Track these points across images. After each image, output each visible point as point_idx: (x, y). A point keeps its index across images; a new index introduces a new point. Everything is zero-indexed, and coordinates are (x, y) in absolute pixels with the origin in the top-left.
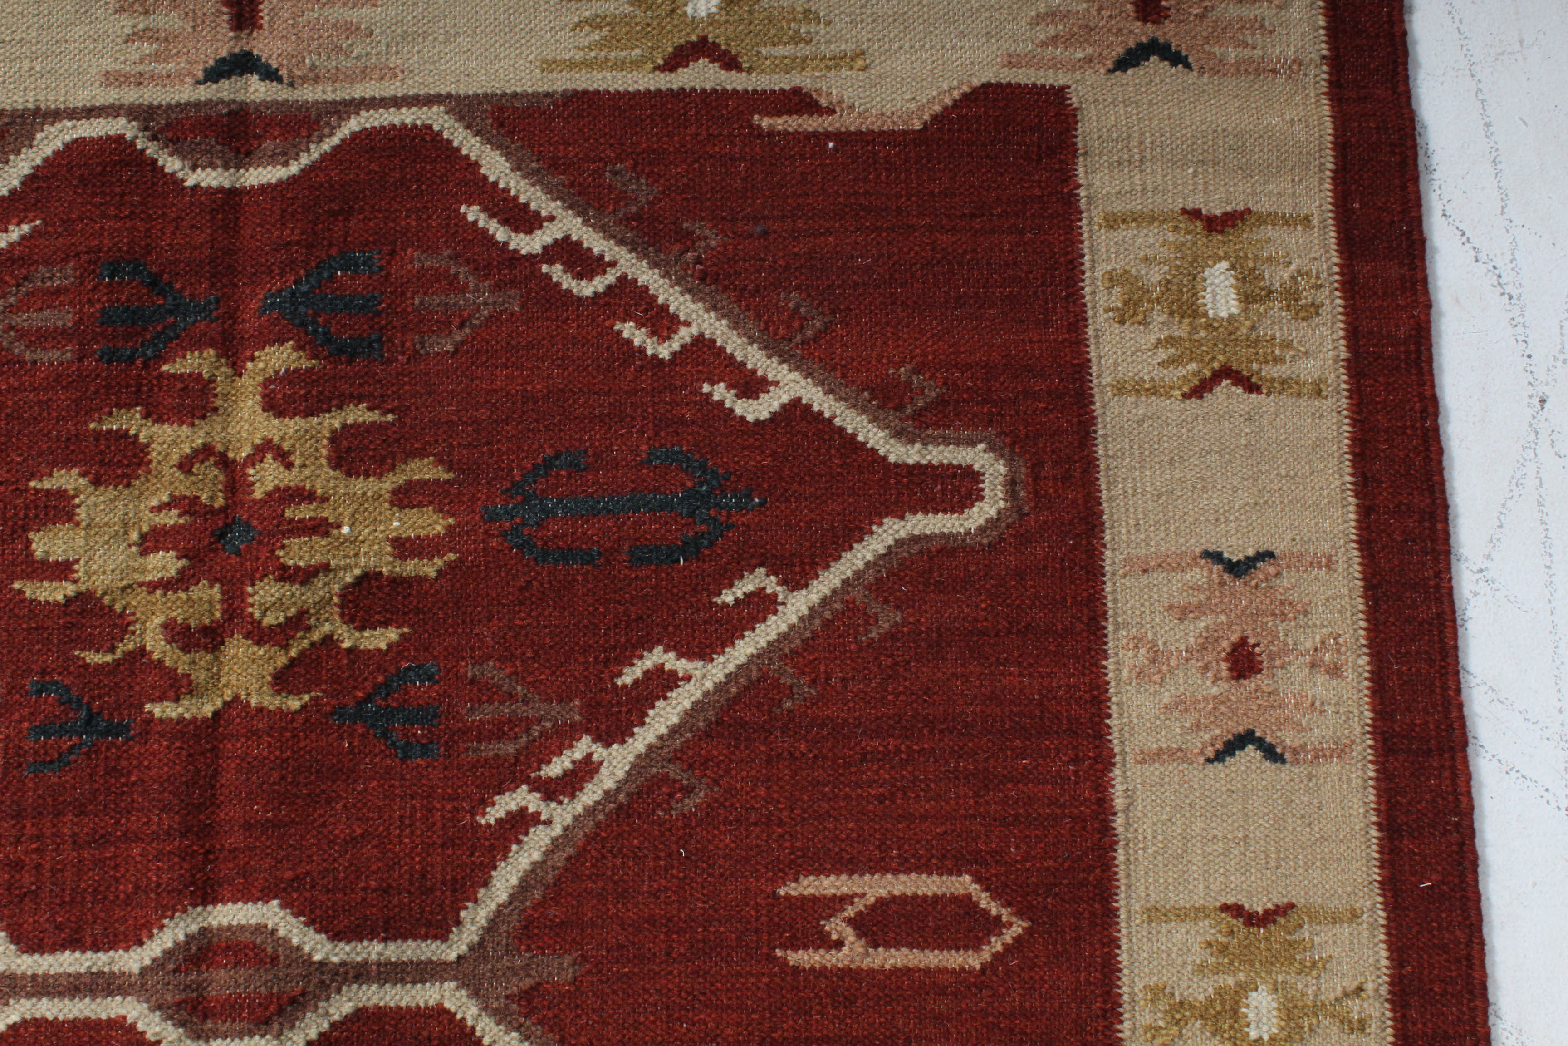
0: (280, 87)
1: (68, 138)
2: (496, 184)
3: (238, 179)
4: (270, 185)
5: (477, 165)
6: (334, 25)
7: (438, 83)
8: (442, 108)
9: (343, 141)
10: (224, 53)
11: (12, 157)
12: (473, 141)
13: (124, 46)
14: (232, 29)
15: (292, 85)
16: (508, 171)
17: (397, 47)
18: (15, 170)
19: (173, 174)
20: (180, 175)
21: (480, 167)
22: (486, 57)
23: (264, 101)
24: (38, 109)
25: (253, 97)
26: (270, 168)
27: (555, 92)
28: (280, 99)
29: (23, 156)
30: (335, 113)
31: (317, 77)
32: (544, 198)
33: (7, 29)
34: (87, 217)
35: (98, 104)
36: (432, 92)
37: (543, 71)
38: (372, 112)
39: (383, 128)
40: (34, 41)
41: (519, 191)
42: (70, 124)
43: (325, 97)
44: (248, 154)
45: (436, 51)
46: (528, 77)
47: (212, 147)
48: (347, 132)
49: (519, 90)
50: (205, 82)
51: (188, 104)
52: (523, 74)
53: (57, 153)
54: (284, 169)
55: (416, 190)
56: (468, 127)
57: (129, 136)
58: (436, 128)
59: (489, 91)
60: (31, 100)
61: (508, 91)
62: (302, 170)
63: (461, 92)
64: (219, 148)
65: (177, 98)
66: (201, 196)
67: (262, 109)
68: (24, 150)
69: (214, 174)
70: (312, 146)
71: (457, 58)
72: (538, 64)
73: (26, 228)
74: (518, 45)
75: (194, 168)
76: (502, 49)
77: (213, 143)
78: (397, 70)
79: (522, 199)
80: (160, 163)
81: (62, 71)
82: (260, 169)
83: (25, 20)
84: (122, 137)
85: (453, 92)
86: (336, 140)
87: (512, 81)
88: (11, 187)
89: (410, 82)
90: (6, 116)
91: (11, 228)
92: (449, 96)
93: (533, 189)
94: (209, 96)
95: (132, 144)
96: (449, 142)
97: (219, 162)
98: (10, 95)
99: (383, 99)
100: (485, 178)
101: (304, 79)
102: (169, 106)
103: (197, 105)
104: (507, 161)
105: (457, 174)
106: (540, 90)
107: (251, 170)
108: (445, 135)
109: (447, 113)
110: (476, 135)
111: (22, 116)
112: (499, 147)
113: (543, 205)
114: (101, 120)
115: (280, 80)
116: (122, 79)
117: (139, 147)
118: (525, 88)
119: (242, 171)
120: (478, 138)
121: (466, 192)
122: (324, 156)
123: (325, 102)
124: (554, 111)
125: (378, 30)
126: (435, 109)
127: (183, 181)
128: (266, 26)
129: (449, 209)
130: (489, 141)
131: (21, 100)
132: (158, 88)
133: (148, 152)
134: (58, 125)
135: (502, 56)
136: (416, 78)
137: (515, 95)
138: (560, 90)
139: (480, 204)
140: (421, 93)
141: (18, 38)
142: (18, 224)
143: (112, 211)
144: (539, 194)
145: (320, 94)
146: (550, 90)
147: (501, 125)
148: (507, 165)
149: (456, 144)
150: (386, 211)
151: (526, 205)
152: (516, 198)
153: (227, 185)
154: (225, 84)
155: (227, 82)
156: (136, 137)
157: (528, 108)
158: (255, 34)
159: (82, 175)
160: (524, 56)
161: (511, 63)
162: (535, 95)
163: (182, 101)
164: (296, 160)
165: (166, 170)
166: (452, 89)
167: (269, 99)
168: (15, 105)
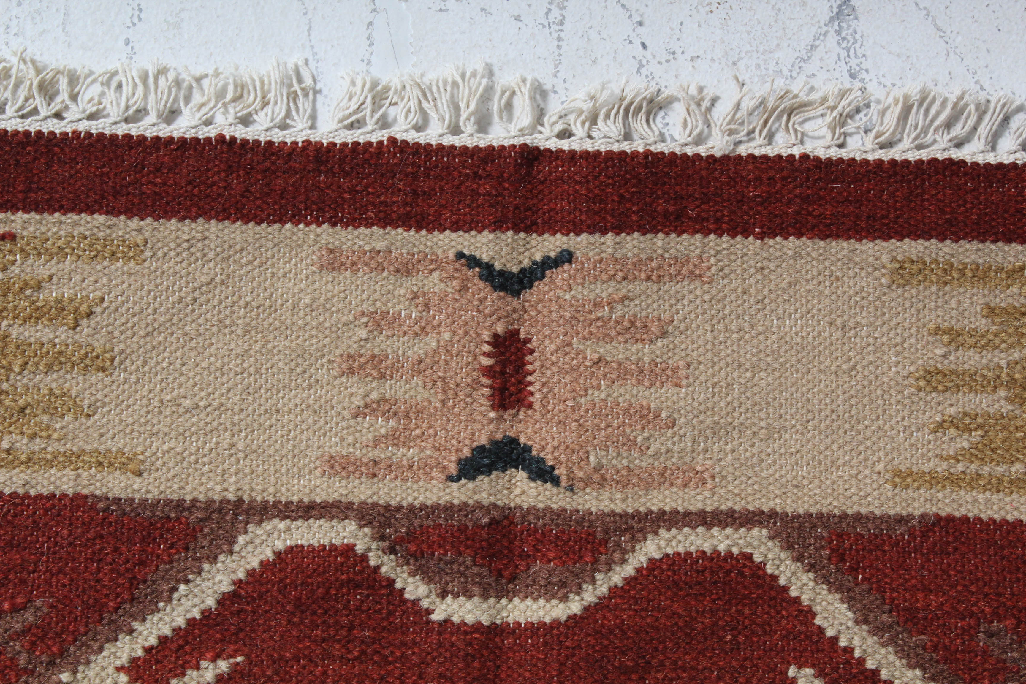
0: (555, 490)
1: (280, 545)
2: (835, 640)
3: (499, 612)
4: (542, 624)
5: (810, 613)
6: (627, 411)
7: (758, 496)
8: (765, 532)
9: (639, 570)
10: (483, 441)
11: (206, 566)
12: (804, 579)
13: (352, 423)
14: (493, 407)
15: (571, 488)
16: (850, 623)
17: (706, 442)
18: (210, 584)
19: (416, 602)
20: (425, 604)
21: (814, 615)
22: (820, 463)
23: (534, 507)
24: (240, 501)
25: (518, 500)
26: (542, 602)
27: (910, 517)
28: (555, 507)
29: (219, 565)
30: (626, 530)
31: (604, 479)
32: (898, 663)
33: (202, 390)
34: (305, 657)
35: (318, 500)
36: (751, 508)
37: (895, 486)
38: (674, 531)
39: (689, 554)
40: (236, 408)
41: (865, 651)
42: (282, 525)
43: (612, 506)
44: (513, 579)
45: (755, 450)
46: (876, 493)
47: (467, 567)
48: (644, 559)
49: (863, 511)
50: (458, 479)
51: (436, 507)
52: (869, 490)
53: (264, 564)
54: (561, 606)
55: (731, 641)
56: (799, 559)
57: (360, 548)
58: (758, 559)
59: (824, 511)
60: (232, 488)
61: (849, 512)
62: (586, 609)
63: (789, 510)
64: (476, 570)
65: (422, 498)
66: (452, 634)
67: (531, 518)
68: (221, 557)
69: (469, 605)
70: (599, 576)
71: (783, 462)
72: (888, 476)
73: (223, 666)
74: (861, 448)
75: (443, 595)
76: (840, 453)
77: (468, 562)
78: (706, 475)
79: (870, 664)
80: (398, 585)
81: (271, 451)
82: (529, 602)
83: (225, 379)
84: (350, 548)
85: (779, 510)
86: (629, 570)
87: (855, 498)
88: (203, 607)
89: (723, 492)
90: (198, 509)
91: (204, 664)
92: (773, 514)
93: (883, 651)
94: (464, 498)
95: (364, 558)
96: (774, 578)
97: (475, 590)
98: (204, 480)
99: (687, 514)
100: (821, 630)
101: (587, 482)
102: (411, 508)
103: (449, 508)
104: (849, 609)
105: (784, 622)
106: (892, 512)
107: (516, 600)
108: (770, 569)
109: (771, 538)
110: (809, 571)
111: (220, 510)
112: (839, 589)
113: (897, 674)
114: (322, 521)
115: (556, 482)
116: (351, 468)
117: (372, 563)
118: (871, 508)
119: (504, 601)
120: (811, 575)
121: (795, 649)
122: (614, 591)
123: (613, 513)
124: (909, 542)
125: (682, 420)
126: (755, 531)
127: (429, 612)
128: (537, 406)
129: (773, 670)
130: (826, 580)
131: (218, 488)
132: (398, 483)
133: (384, 569)
134: (268, 526)
135: (840, 462)
136: (731, 487)
137: (858, 517)
138: (917, 513)
139: (813, 666)
140: (737, 508)
141: (215, 404)
142: (214, 660)
143: (337, 650)
144: (892, 657)
145: (607, 502)
146: (904, 513)
147: (842, 559)
148: (850, 615)
149: (782, 581)
150: (692, 668)
151: (875, 673)
152: (861, 661)
153: (485, 620)
154: (483, 481)
155: (486, 479)
156: (369, 550)
157: (876, 536)
158: (521, 415)
159: (299, 599)
160: (869, 463)
161: (854, 472)
162: (885, 519)
163: (429, 503)
164: (578, 594)
165: (407, 596)
166: (777, 504)
167: (540, 506)
168: (210, 494)
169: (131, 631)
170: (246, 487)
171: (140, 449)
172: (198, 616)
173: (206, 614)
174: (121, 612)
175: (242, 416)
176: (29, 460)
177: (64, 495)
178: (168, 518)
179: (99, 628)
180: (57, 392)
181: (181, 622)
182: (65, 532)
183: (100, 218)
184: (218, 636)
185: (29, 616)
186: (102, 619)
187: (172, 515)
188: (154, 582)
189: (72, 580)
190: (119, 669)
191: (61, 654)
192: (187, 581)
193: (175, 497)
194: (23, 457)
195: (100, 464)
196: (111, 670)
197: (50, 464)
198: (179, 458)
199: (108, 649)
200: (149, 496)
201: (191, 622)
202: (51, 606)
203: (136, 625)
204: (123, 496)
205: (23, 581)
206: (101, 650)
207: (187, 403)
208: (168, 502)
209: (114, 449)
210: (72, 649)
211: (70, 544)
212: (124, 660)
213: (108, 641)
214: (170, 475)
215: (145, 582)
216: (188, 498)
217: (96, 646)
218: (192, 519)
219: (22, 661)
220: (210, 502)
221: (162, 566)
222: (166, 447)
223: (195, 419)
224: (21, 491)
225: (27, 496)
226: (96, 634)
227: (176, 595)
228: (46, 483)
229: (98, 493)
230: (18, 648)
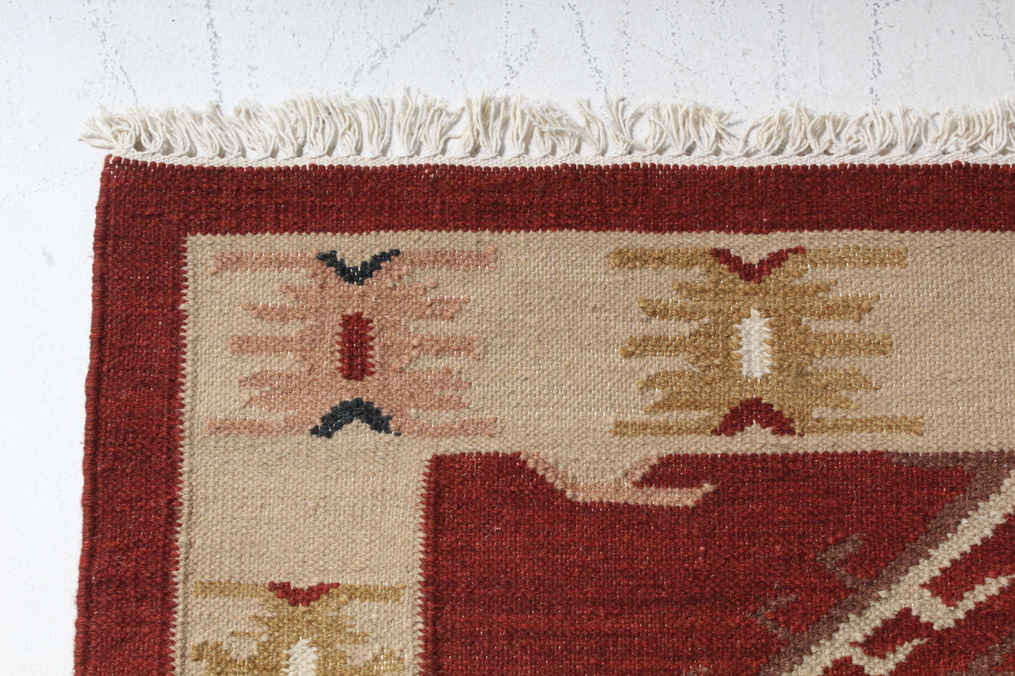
169: (928, 557)
170: (1005, 441)
171: (919, 414)
172: (979, 543)
173: (985, 541)
174: (918, 542)
175: (996, 385)
176: (835, 426)
177: (864, 453)
178: (947, 467)
179: (904, 555)
180: (851, 372)
181: (967, 548)
182: (868, 481)
183: (869, 233)
184: (996, 558)
185: (849, 547)
186: (905, 548)
187: (951, 465)
188: (942, 518)
189: (877, 518)
190: (923, 586)
191: (877, 577)
192: (967, 516)
193: (950, 451)
194: (830, 424)
195: (890, 427)
196: (916, 587)
197: (850, 428)
198: (950, 420)
199: (913, 571)
200: (930, 451)
201: (974, 548)
202: (865, 539)
203: (931, 551)
204: (910, 451)
205: (840, 521)
206: (907, 572)
207: (952, 376)
208: (945, 455)
209: (899, 415)
210: (884, 571)
211: (874, 490)
212: (926, 579)
213: (912, 565)
214: (945, 434)
215: (935, 518)
216: (960, 451)
217: (903, 569)
218: (966, 468)
219: (849, 583)
220: (979, 453)
221: (947, 505)
222: (939, 412)
223: (959, 389)
224: (830, 451)
225: (835, 454)
226: (902, 559)
227: (960, 528)
228: (849, 443)
229: (890, 450)
230: (843, 573)
